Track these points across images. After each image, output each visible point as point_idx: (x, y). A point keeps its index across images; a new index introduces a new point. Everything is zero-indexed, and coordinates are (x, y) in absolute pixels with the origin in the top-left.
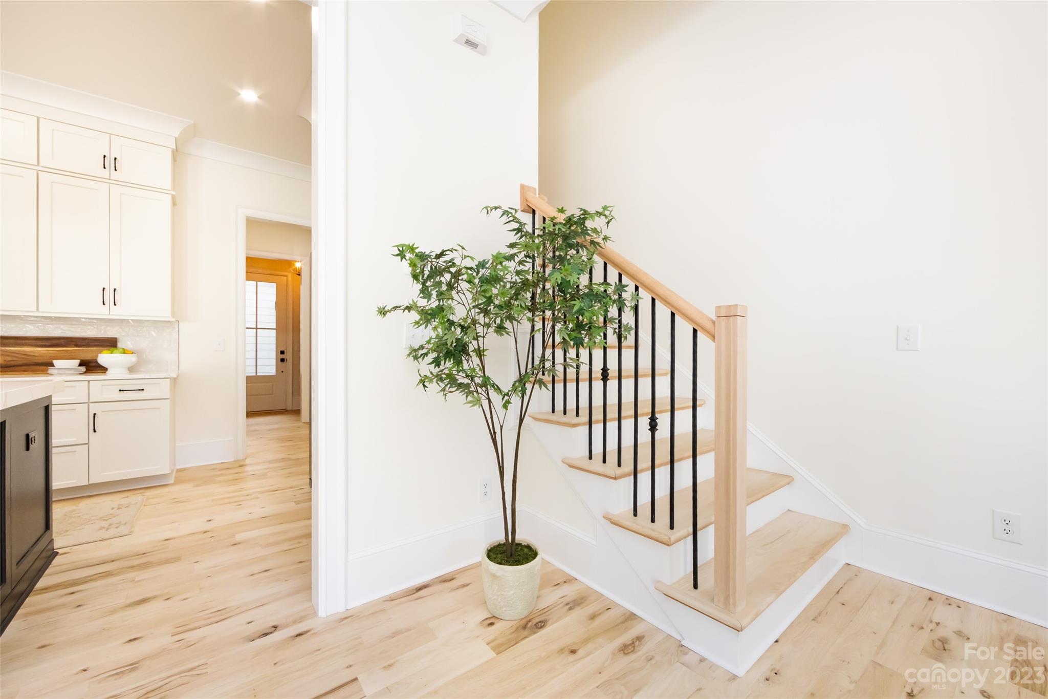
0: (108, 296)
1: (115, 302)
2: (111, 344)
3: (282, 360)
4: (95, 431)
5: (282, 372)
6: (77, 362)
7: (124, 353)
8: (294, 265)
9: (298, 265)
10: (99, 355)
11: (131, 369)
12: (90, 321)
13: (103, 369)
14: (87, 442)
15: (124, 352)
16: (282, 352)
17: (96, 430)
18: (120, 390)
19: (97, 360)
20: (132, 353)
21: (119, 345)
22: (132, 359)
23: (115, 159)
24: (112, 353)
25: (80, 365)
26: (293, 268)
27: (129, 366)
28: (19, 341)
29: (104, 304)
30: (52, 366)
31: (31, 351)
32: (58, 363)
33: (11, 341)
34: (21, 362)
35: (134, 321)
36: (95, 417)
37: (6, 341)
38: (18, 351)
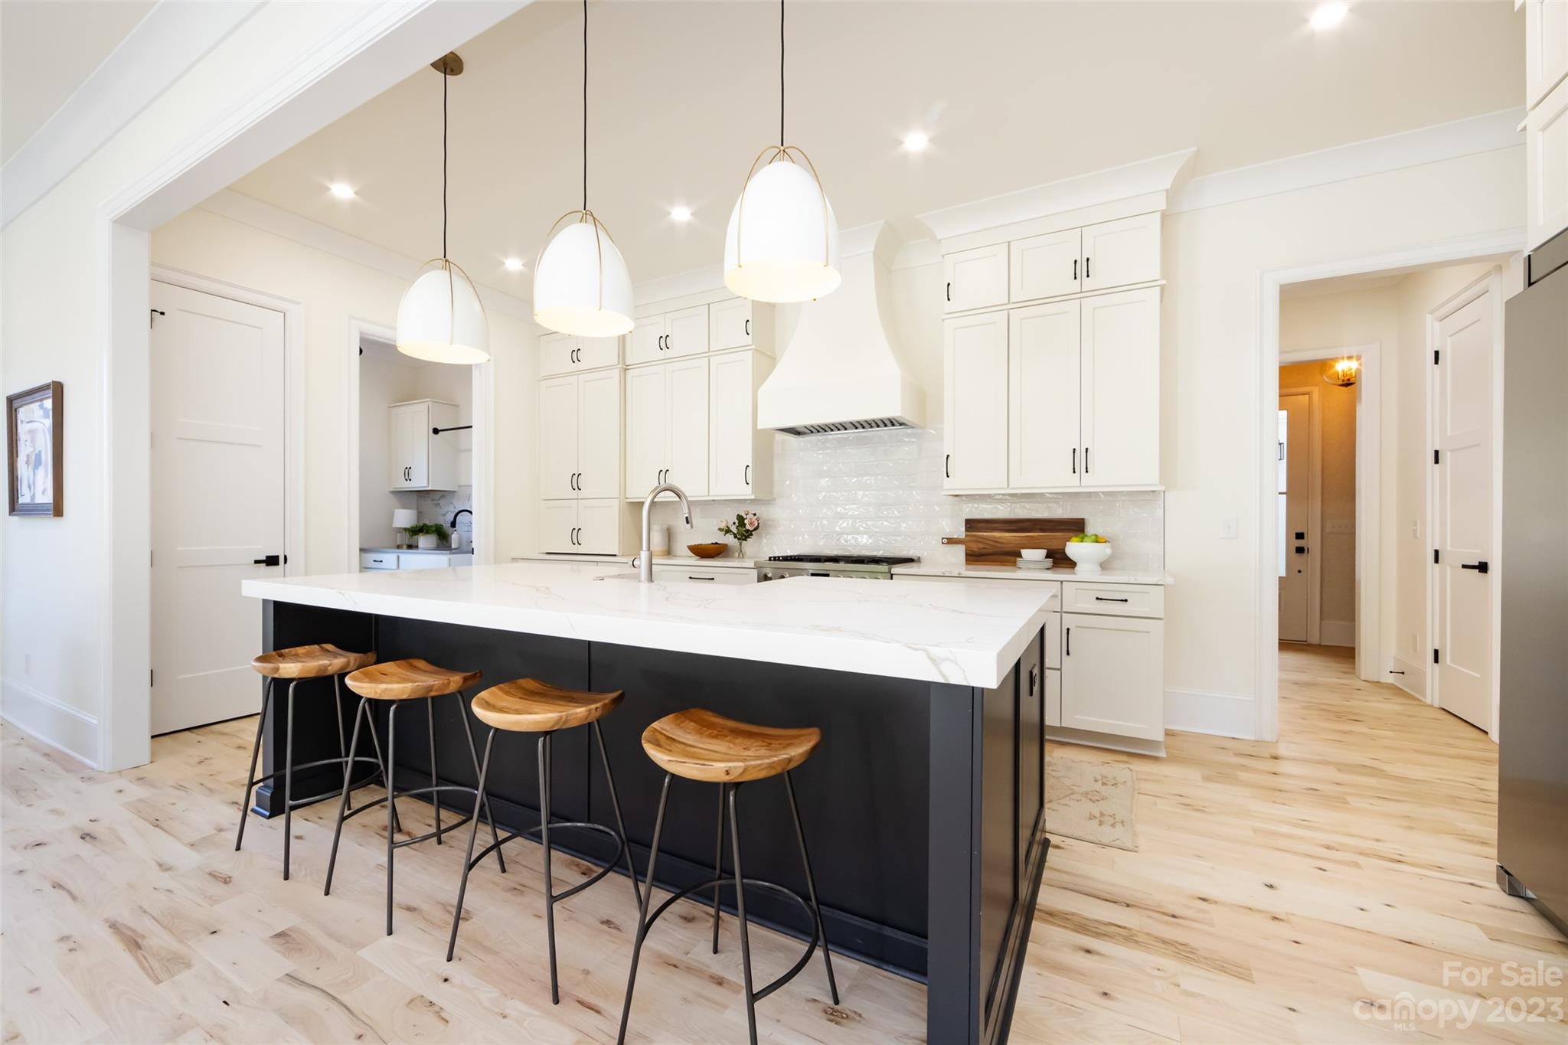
0: (1081, 460)
1: (1087, 468)
2: (1077, 527)
3: (1300, 550)
4: (1068, 654)
5: (1300, 571)
6: (1044, 552)
7: (1097, 542)
8: (1332, 367)
9: (1342, 367)
10: (1068, 543)
11: (1104, 566)
12: (1055, 496)
13: (1071, 564)
14: (1059, 667)
15: (1097, 540)
16: (1300, 536)
17: (1070, 652)
18: (1097, 599)
19: (1064, 550)
20: (1105, 542)
21: (1090, 529)
22: (1103, 550)
23: (1088, 259)
24: (1082, 542)
25: (1047, 557)
26: (1332, 371)
27: (1101, 561)
28: (990, 525)
29: (1074, 472)
30: (1020, 556)
31: (1000, 538)
32: (1025, 552)
33: (983, 525)
34: (991, 551)
35: (1105, 493)
36: (1068, 633)
37: (979, 525)
38: (989, 536)
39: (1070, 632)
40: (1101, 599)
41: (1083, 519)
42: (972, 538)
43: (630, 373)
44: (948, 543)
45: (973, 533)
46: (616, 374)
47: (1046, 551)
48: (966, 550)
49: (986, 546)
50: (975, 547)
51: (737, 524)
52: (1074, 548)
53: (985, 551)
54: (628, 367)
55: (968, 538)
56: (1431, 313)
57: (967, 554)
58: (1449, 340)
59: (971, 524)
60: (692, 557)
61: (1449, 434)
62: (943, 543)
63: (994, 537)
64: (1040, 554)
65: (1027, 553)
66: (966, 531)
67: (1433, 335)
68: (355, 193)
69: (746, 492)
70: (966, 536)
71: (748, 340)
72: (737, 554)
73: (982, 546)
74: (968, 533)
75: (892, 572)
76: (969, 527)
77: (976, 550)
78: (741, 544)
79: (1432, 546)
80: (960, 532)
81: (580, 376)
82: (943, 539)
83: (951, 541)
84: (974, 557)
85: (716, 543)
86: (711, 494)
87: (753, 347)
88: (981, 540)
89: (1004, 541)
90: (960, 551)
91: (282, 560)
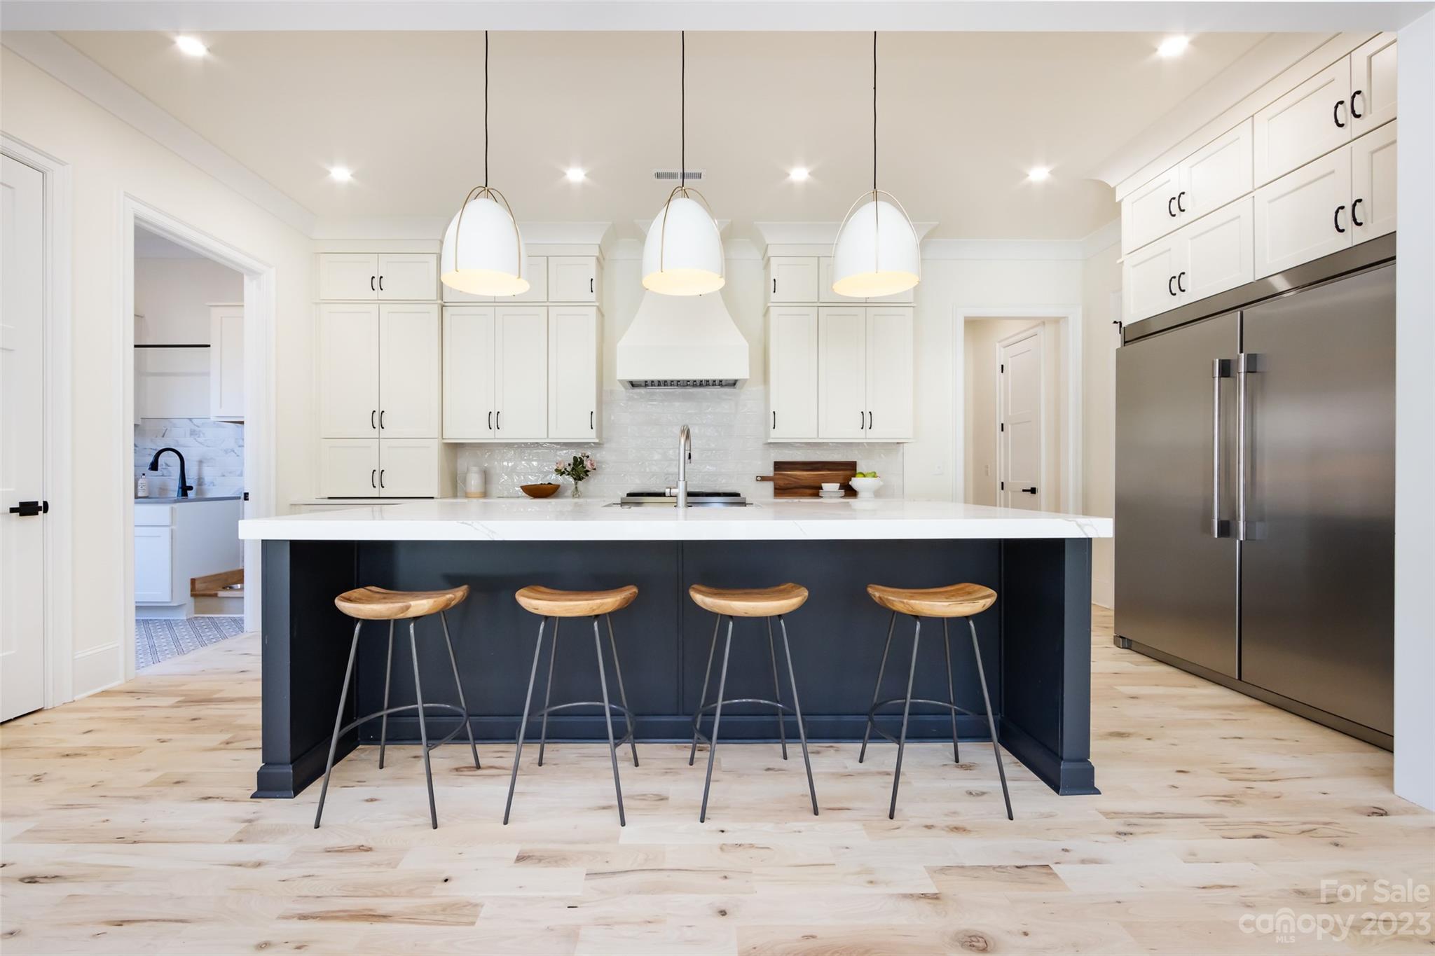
0: (867, 420)
1: (870, 426)
2: (853, 467)
6: (837, 485)
7: (868, 477)
10: (853, 478)
13: (858, 494)
19: (850, 483)
20: (873, 477)
21: (862, 469)
22: (872, 483)
24: (859, 478)
25: (840, 489)
27: (876, 490)
28: (793, 466)
29: (862, 428)
30: (822, 489)
31: (801, 475)
32: (825, 486)
34: (794, 485)
35: (868, 444)
37: (786, 466)
38: (793, 475)
41: (856, 462)
42: (779, 476)
43: (448, 313)
44: (761, 480)
45: (781, 472)
46: (435, 309)
47: (839, 484)
48: (775, 485)
49: (790, 483)
50: (781, 483)
51: (572, 466)
52: (856, 482)
53: (788, 486)
54: (446, 304)
55: (776, 476)
56: (999, 342)
57: (775, 489)
58: (1010, 359)
59: (779, 466)
60: (522, 497)
61: (1010, 414)
62: (757, 480)
63: (796, 475)
64: (835, 486)
65: (826, 486)
66: (775, 470)
67: (1001, 356)
69: (590, 436)
70: (775, 474)
71: (593, 297)
72: (569, 492)
73: (786, 482)
74: (776, 472)
76: (777, 468)
77: (782, 485)
78: (576, 484)
79: (1000, 479)
80: (770, 472)
81: (381, 305)
82: (757, 477)
83: (764, 479)
84: (780, 491)
85: (549, 484)
86: (550, 437)
87: (597, 304)
88: (786, 478)
89: (802, 478)
90: (769, 486)
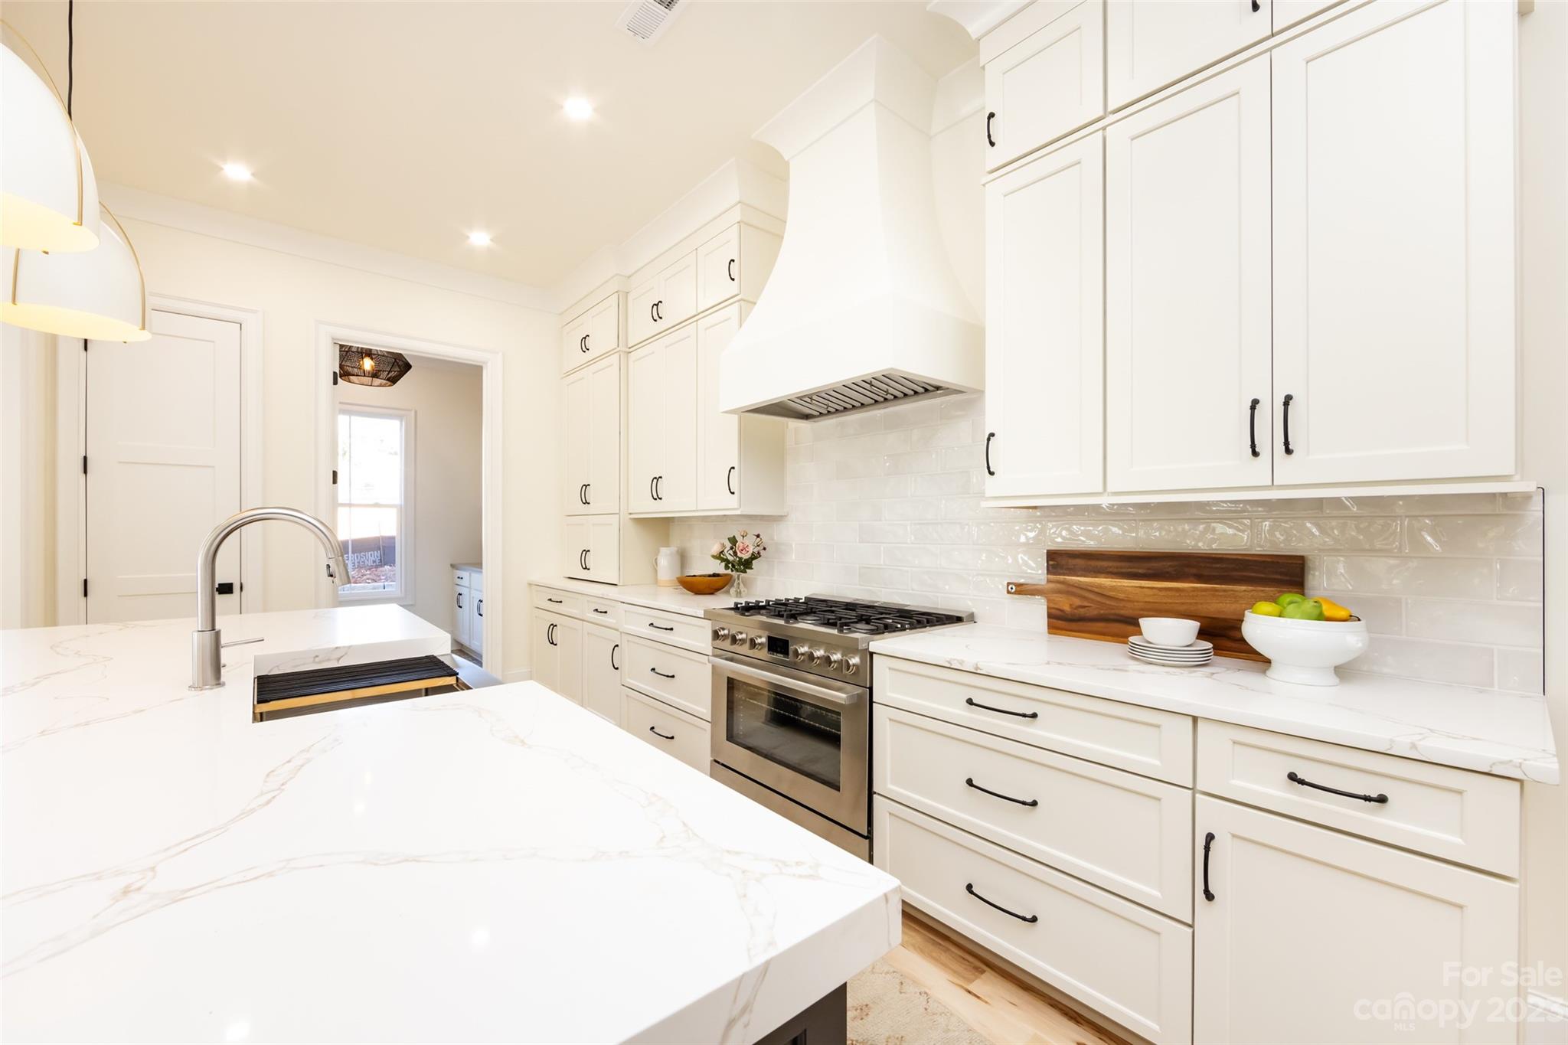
1: (1289, 446)
2: (1289, 576)
4: (1208, 894)
6: (1194, 625)
15: (1325, 612)
19: (1240, 625)
21: (1318, 581)
22: (1347, 639)
24: (1286, 613)
25: (1201, 635)
28: (1093, 563)
29: (1255, 453)
31: (1113, 588)
33: (1080, 562)
34: (1096, 612)
36: (1207, 849)
37: (1072, 562)
38: (1092, 585)
39: (1212, 845)
40: (1302, 782)
41: (1302, 558)
42: (1059, 586)
43: (632, 357)
44: (1016, 593)
45: (1062, 577)
46: (616, 359)
47: (1199, 623)
48: (1049, 608)
49: (1086, 604)
50: (1065, 604)
52: (1266, 625)
53: (1082, 611)
54: (631, 350)
55: (1052, 585)
57: (1050, 616)
59: (1057, 560)
62: (1009, 592)
63: (1100, 586)
64: (1187, 630)
65: (1153, 625)
66: (1049, 572)
68: (253, 174)
69: (732, 505)
70: (1049, 581)
71: (735, 288)
73: (1077, 602)
74: (1051, 577)
75: (871, 650)
76: (1054, 567)
77: (1066, 608)
80: (1036, 571)
81: (590, 367)
82: (1009, 584)
83: (1020, 590)
84: (1062, 622)
85: (716, 575)
87: (740, 297)
88: (1074, 590)
89: (1122, 596)
90: (1036, 611)
91: (236, 588)
